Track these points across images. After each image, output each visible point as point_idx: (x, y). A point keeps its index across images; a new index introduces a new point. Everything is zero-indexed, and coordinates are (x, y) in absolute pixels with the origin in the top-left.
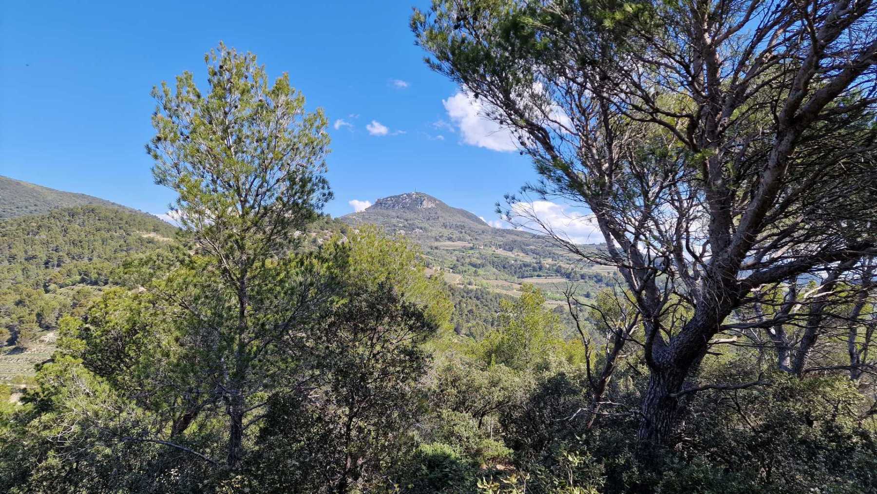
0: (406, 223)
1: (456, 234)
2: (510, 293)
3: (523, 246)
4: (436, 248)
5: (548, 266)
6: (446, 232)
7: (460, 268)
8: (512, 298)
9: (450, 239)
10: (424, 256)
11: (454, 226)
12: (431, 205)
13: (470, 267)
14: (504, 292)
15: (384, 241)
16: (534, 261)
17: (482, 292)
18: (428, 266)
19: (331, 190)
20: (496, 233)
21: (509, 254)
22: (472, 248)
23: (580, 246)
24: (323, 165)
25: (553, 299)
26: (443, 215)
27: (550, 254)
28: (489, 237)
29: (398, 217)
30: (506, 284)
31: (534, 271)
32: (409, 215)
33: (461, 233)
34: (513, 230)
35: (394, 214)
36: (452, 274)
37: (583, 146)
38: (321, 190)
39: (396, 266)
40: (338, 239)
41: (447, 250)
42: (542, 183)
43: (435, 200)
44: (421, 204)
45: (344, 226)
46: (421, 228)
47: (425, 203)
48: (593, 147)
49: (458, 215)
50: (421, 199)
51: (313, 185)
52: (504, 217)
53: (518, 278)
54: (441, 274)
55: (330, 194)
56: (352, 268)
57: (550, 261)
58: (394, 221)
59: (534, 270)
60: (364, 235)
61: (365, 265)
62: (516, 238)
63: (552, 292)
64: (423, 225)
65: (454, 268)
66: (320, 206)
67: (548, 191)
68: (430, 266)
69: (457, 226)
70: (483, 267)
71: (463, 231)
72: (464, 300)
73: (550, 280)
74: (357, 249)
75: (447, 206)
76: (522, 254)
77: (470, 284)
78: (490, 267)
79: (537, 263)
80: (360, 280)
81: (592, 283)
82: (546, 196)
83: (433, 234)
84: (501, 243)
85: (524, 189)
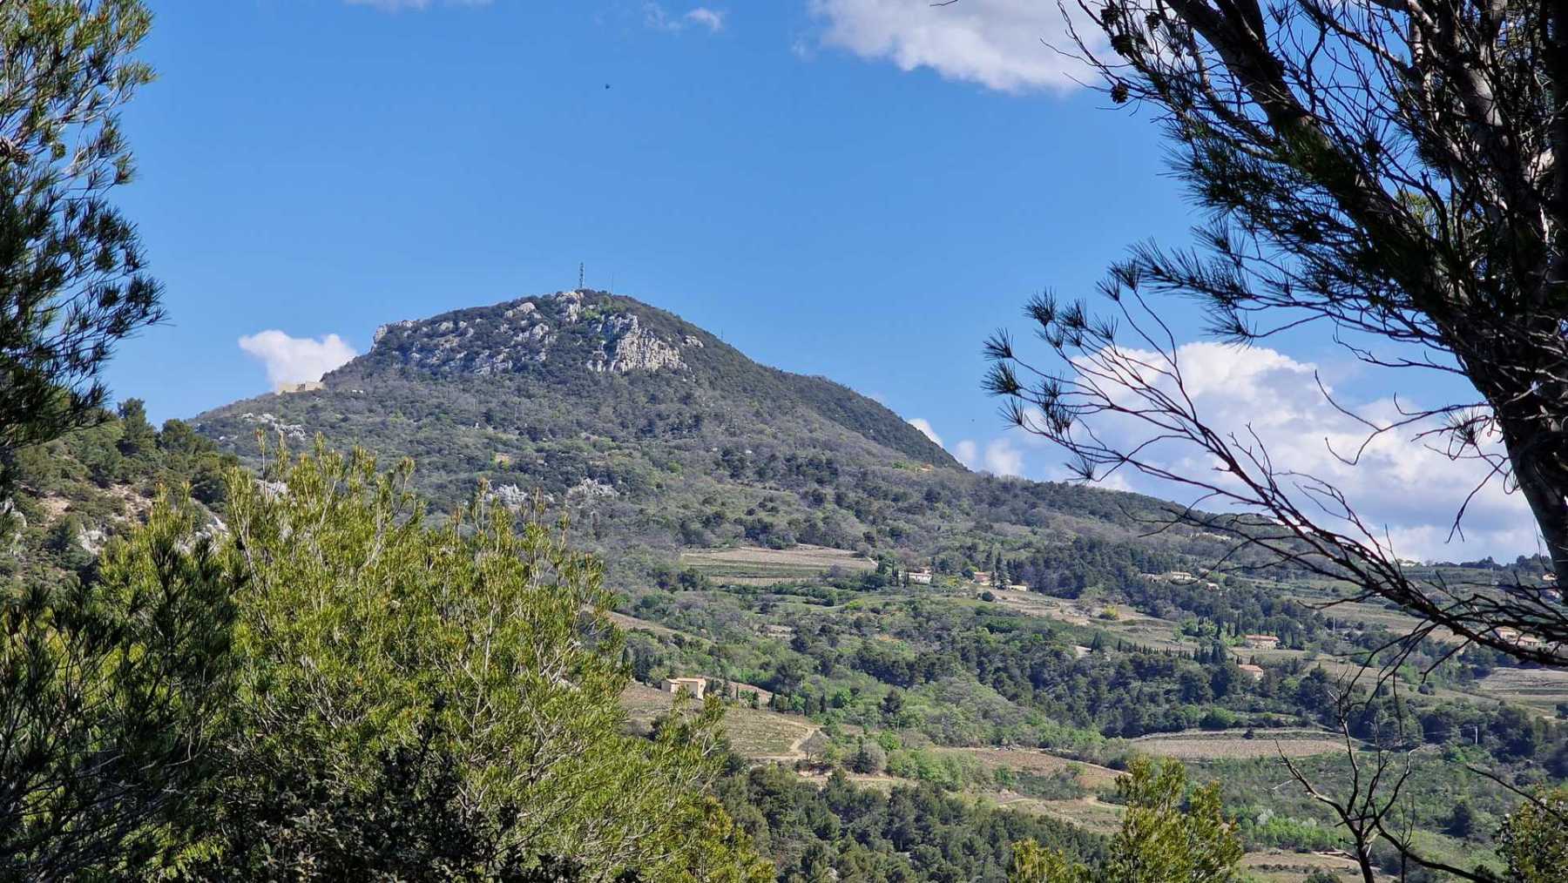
0: (530, 448)
1: (790, 509)
2: (1065, 813)
3: (1131, 570)
4: (688, 580)
5: (1258, 674)
6: (738, 498)
7: (812, 684)
8: (1075, 837)
9: (758, 533)
10: (623, 623)
11: (780, 466)
12: (659, 357)
13: (864, 679)
14: (1036, 807)
15: (416, 540)
16: (1190, 646)
17: (924, 808)
18: (641, 670)
19: (144, 274)
20: (995, 502)
21: (1062, 610)
22: (871, 583)
23: (1418, 571)
24: (106, 144)
25: (1283, 845)
26: (726, 406)
27: (1267, 610)
28: (963, 524)
29: (488, 418)
30: (1048, 765)
31: (1186, 699)
32: (547, 407)
33: (818, 500)
34: (1079, 490)
35: (470, 403)
36: (773, 717)
37: (1428, 62)
38: (95, 276)
39: (478, 669)
40: (177, 530)
41: (743, 590)
42: (1223, 244)
43: (681, 330)
44: (610, 349)
45: (212, 461)
46: (608, 477)
47: (628, 345)
48: (1478, 64)
49: (801, 409)
50: (607, 328)
51: (53, 248)
52: (1035, 416)
53: (1109, 733)
54: (711, 714)
55: (142, 294)
56: (246, 681)
57: (1267, 645)
58: (470, 438)
59: (1190, 690)
60: (313, 506)
61: (316, 664)
62: (1097, 527)
63: (1280, 810)
64: (617, 460)
65: (779, 683)
66: (87, 354)
67: (1254, 286)
68: (655, 672)
69: (795, 468)
70: (930, 676)
71: (829, 491)
72: (830, 850)
73: (1265, 747)
74: (273, 578)
75: (745, 363)
76: (1126, 614)
77: (862, 764)
78: (963, 680)
79: (1201, 658)
80: (287, 741)
81: (1479, 758)
82: (1245, 312)
83: (673, 510)
84: (1024, 555)
85: (1129, 277)
